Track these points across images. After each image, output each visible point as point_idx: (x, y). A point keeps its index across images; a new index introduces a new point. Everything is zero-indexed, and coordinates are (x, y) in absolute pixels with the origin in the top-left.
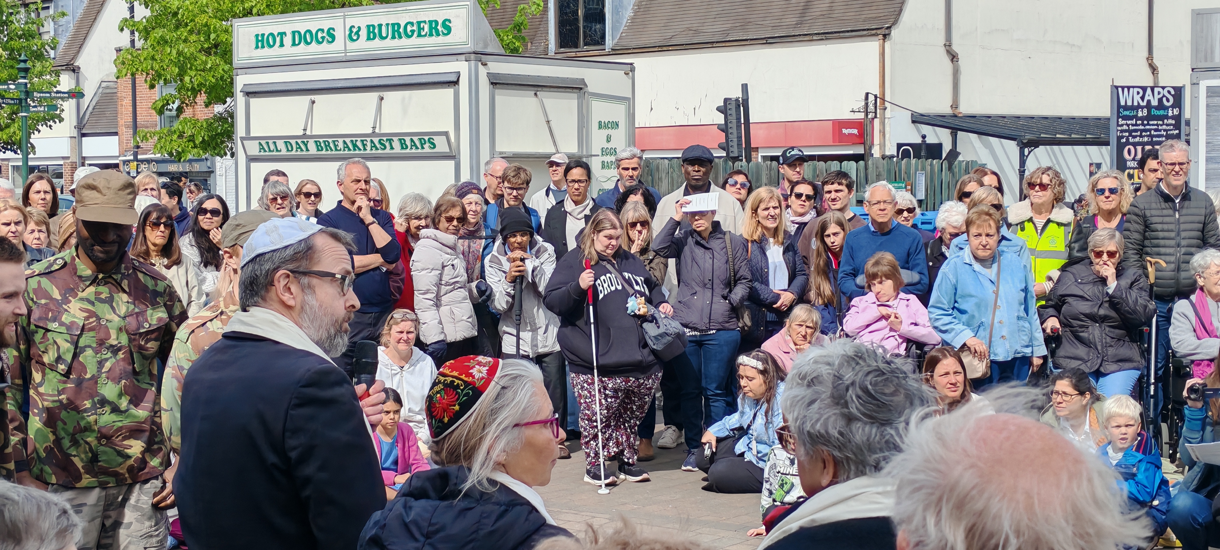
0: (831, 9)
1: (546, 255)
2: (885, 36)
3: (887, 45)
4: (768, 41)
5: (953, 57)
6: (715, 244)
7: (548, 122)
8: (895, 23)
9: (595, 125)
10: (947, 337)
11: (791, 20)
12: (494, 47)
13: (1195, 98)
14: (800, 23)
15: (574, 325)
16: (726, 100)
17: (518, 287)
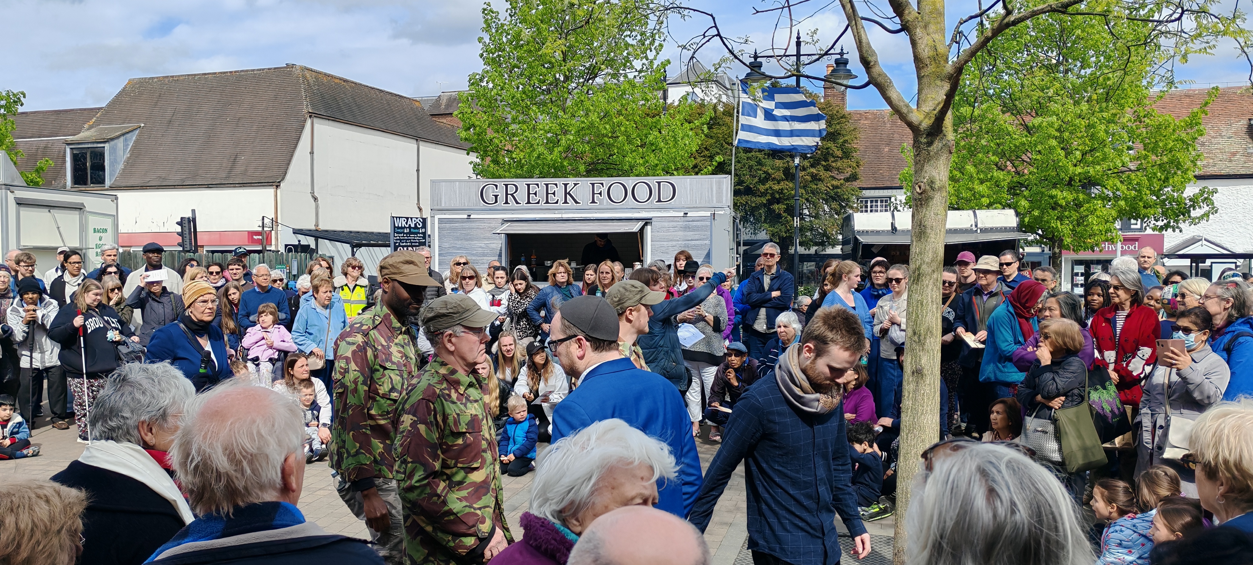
0: (246, 170)
1: (51, 307)
2: (277, 186)
3: (279, 191)
4: (209, 186)
5: (315, 199)
6: (164, 299)
7: (58, 228)
8: (283, 179)
9: (91, 231)
10: (301, 348)
11: (224, 175)
12: (20, 181)
13: (433, 224)
14: (228, 177)
15: (70, 348)
16: (182, 218)
17: (31, 327)
